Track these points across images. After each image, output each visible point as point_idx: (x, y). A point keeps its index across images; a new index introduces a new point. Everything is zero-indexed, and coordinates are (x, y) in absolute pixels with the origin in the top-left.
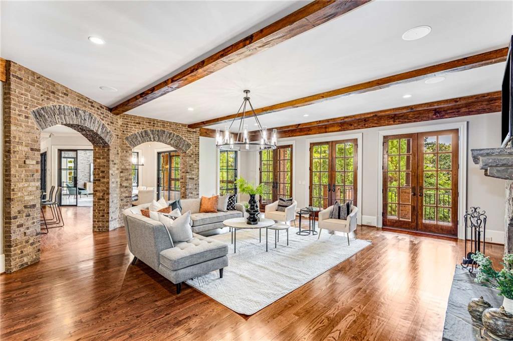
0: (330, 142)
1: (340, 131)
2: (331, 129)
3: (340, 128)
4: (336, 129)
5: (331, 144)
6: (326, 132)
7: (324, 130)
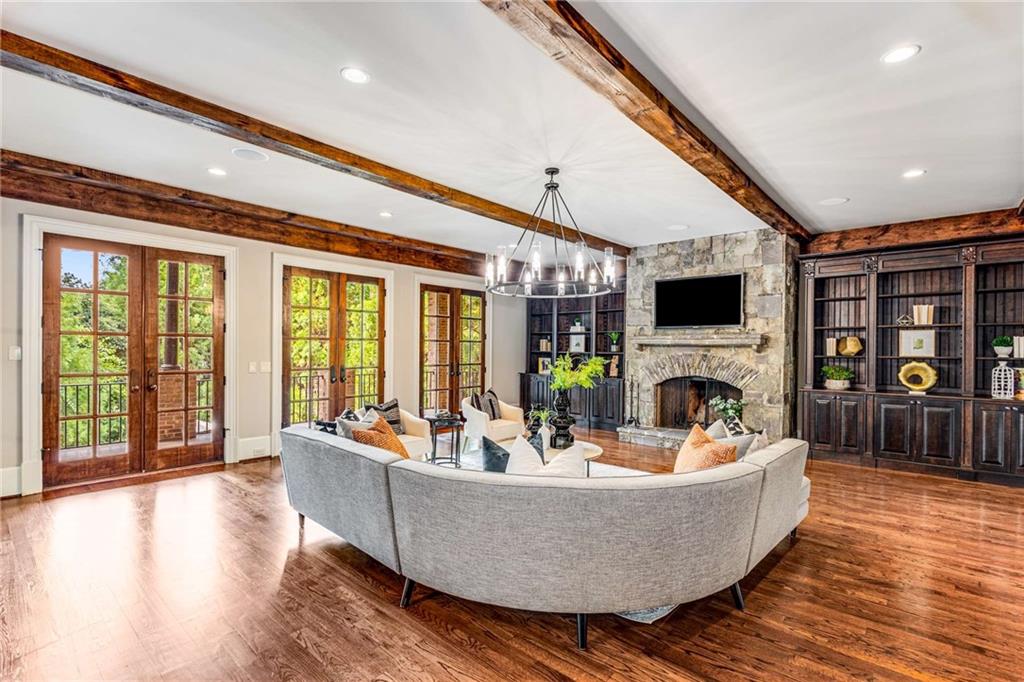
0: (334, 273)
1: (356, 255)
2: (338, 247)
3: (357, 250)
4: (349, 250)
5: (335, 279)
6: (328, 250)
7: (323, 244)
